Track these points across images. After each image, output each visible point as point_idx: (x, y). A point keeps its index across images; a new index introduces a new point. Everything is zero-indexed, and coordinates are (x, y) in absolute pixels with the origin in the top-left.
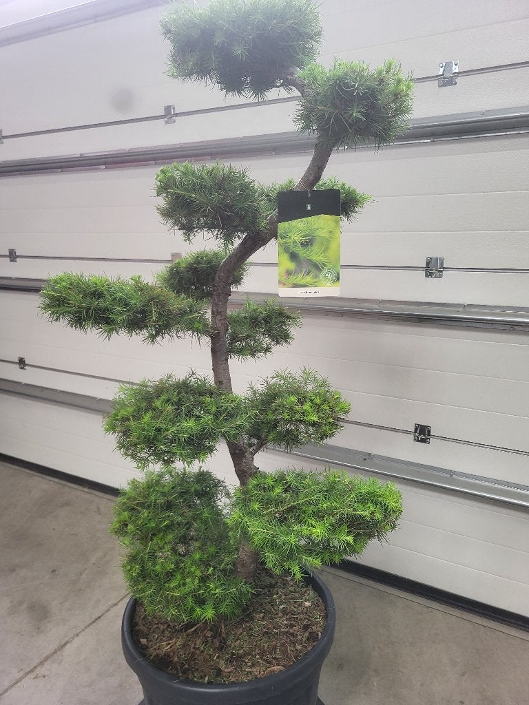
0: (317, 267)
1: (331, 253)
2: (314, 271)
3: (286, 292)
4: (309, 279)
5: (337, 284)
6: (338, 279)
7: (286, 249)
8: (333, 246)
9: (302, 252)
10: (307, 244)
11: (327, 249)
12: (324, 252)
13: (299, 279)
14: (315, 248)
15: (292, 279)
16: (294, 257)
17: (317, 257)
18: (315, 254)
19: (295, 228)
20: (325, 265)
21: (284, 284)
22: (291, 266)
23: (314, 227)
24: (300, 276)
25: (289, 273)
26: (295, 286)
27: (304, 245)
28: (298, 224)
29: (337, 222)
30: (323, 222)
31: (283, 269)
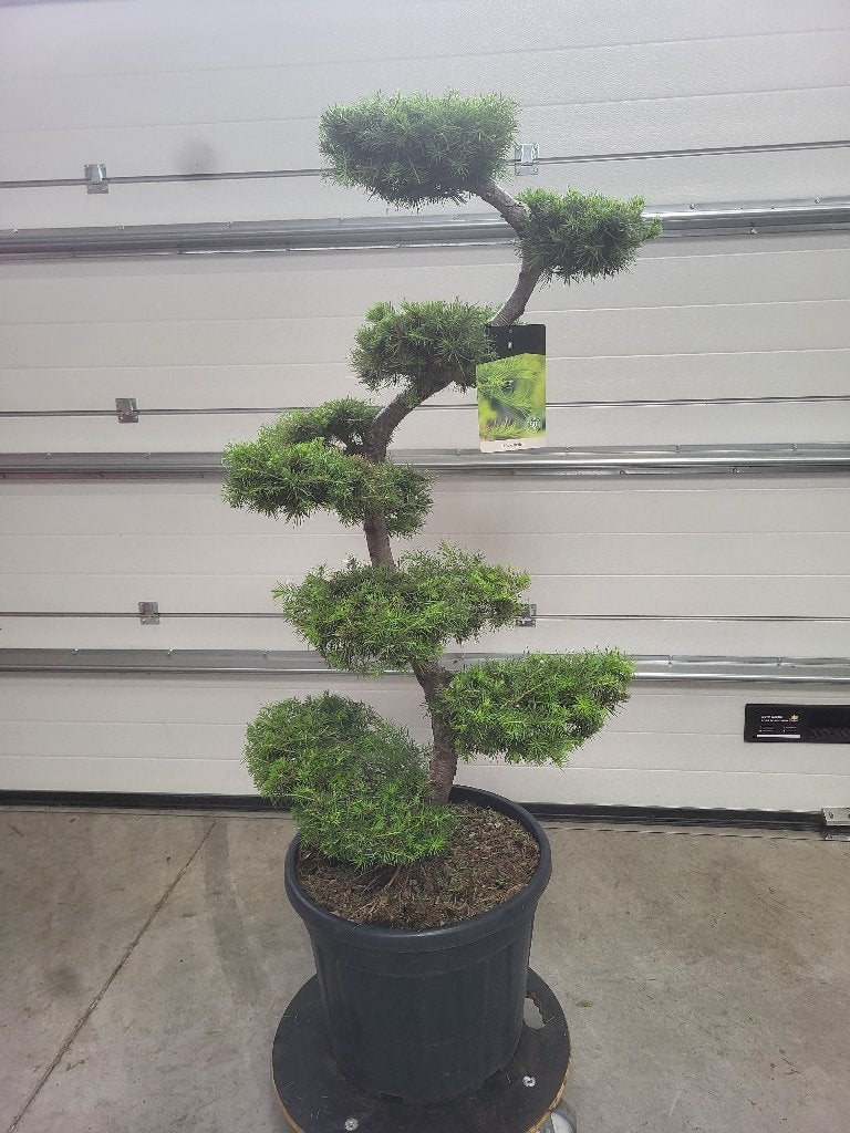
0: (521, 415)
1: (536, 398)
2: (517, 419)
3: (488, 447)
4: (512, 430)
5: (542, 433)
6: (544, 427)
7: (486, 396)
8: (538, 389)
9: (504, 399)
10: (508, 389)
11: (531, 393)
12: (528, 397)
13: (503, 430)
14: (519, 392)
15: (494, 431)
16: (495, 404)
17: (520, 404)
18: (518, 401)
19: (495, 371)
20: (529, 412)
21: (486, 437)
22: (493, 415)
23: (517, 368)
24: (503, 426)
25: (490, 424)
26: (498, 438)
27: (506, 389)
28: (500, 366)
29: (543, 362)
30: (526, 362)
31: (483, 420)
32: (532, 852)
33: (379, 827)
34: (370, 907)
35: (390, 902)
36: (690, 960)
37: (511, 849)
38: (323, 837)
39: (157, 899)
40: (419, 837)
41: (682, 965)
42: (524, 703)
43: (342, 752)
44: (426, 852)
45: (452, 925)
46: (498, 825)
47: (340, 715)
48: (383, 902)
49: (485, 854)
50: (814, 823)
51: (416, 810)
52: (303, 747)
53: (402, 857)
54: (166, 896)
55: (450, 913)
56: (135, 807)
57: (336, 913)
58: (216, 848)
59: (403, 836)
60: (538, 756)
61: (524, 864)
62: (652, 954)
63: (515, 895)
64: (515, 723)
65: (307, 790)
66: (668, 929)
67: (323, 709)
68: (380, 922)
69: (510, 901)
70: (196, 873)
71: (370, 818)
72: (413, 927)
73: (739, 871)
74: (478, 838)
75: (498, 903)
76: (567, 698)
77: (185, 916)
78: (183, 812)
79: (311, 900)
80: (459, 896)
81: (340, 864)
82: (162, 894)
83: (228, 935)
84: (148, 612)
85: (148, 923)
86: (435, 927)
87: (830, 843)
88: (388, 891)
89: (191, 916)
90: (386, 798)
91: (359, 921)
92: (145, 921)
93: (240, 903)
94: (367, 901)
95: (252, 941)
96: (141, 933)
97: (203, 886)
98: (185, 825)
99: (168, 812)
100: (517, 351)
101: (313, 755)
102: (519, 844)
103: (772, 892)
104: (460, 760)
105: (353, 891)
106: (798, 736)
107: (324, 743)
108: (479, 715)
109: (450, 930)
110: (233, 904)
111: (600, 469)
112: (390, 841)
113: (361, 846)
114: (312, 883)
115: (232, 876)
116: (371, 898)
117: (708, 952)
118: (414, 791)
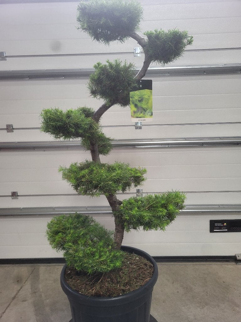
0: (144, 110)
1: (149, 104)
2: (143, 111)
3: (134, 120)
4: (142, 115)
5: (152, 117)
6: (152, 115)
7: (133, 102)
8: (150, 101)
9: (139, 104)
10: (141, 101)
11: (148, 103)
12: (147, 104)
13: (139, 114)
14: (144, 102)
15: (136, 115)
16: (136, 106)
17: (144, 106)
19: (135, 95)
20: (147, 109)
21: (133, 117)
22: (135, 109)
23: (143, 94)
24: (139, 113)
25: (135, 112)
26: (137, 117)
27: (139, 101)
28: (137, 93)
29: (151, 92)
30: (146, 92)
31: (132, 111)
32: (150, 267)
33: (97, 257)
34: (93, 290)
35: (101, 288)
36: (201, 307)
37: (143, 266)
38: (76, 262)
39: (13, 295)
40: (111, 261)
41: (199, 309)
42: (149, 208)
43: (83, 231)
44: (114, 266)
45: (125, 295)
46: (137, 258)
47: (81, 219)
48: (98, 287)
49: (134, 269)
50: (233, 259)
51: (110, 251)
52: (68, 229)
53: (106, 268)
54: (17, 294)
55: (123, 291)
56: (8, 264)
57: (80, 293)
58: (35, 277)
59: (106, 260)
60: (156, 226)
61: (149, 271)
62: (188, 306)
63: (147, 282)
64: (147, 215)
65: (70, 244)
66: (192, 297)
67: (75, 217)
68: (98, 295)
69: (145, 285)
70: (27, 286)
71: (93, 254)
72: (110, 296)
73: (212, 276)
74: (131, 263)
75: (141, 286)
76: (165, 206)
77: (23, 301)
78: (24, 265)
79: (71, 288)
80: (126, 284)
81: (81, 274)
82: (15, 294)
83: (38, 307)
84: (14, 195)
85: (9, 305)
86: (118, 296)
87: (239, 266)
88: (100, 283)
89: (25, 301)
90: (99, 247)
91: (89, 295)
92: (8, 304)
93: (43, 295)
94: (92, 288)
95: (47, 309)
96: (7, 308)
97: (30, 290)
98: (24, 270)
99: (19, 265)
100: (143, 88)
101: (72, 231)
102: (146, 265)
103: (224, 282)
104: (125, 232)
105: (86, 284)
106: (227, 230)
107: (76, 228)
108: (134, 212)
109: (124, 297)
110: (41, 296)
111: (162, 145)
112: (101, 263)
113: (91, 265)
114: (71, 282)
115: (40, 286)
116: (94, 287)
117: (207, 304)
118: (108, 245)
